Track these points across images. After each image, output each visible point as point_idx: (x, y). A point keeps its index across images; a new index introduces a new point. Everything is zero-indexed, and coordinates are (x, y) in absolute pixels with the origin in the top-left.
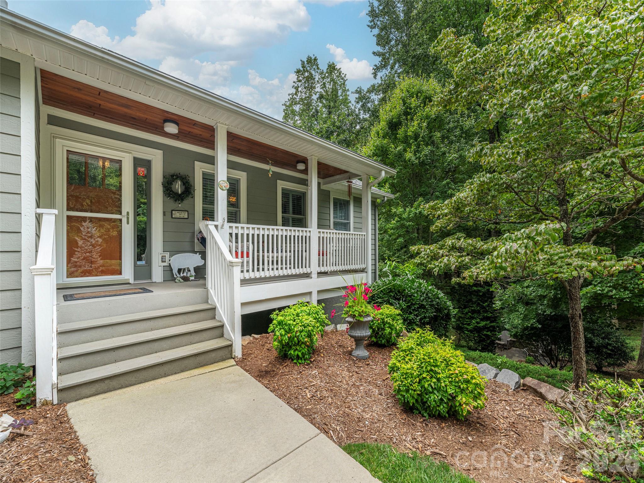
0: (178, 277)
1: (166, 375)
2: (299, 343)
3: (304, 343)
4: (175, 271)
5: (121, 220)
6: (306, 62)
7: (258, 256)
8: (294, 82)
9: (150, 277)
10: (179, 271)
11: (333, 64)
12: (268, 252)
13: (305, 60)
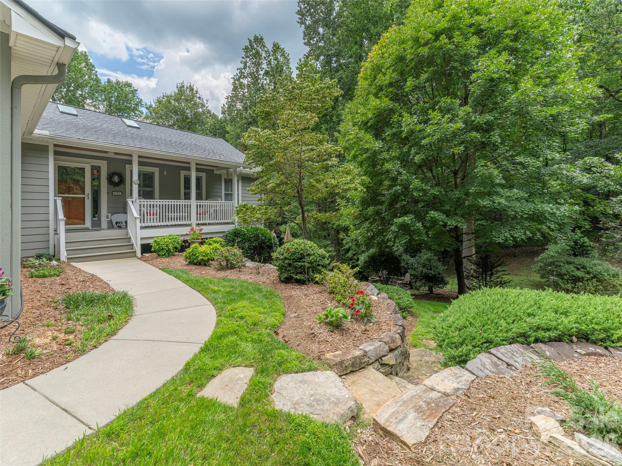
0: (115, 226)
1: (106, 260)
2: (163, 249)
3: (165, 249)
4: (114, 223)
5: (84, 198)
6: (253, 41)
7: (166, 215)
8: (243, 58)
9: (100, 226)
10: (117, 223)
11: (278, 44)
12: (171, 213)
13: (252, 39)
